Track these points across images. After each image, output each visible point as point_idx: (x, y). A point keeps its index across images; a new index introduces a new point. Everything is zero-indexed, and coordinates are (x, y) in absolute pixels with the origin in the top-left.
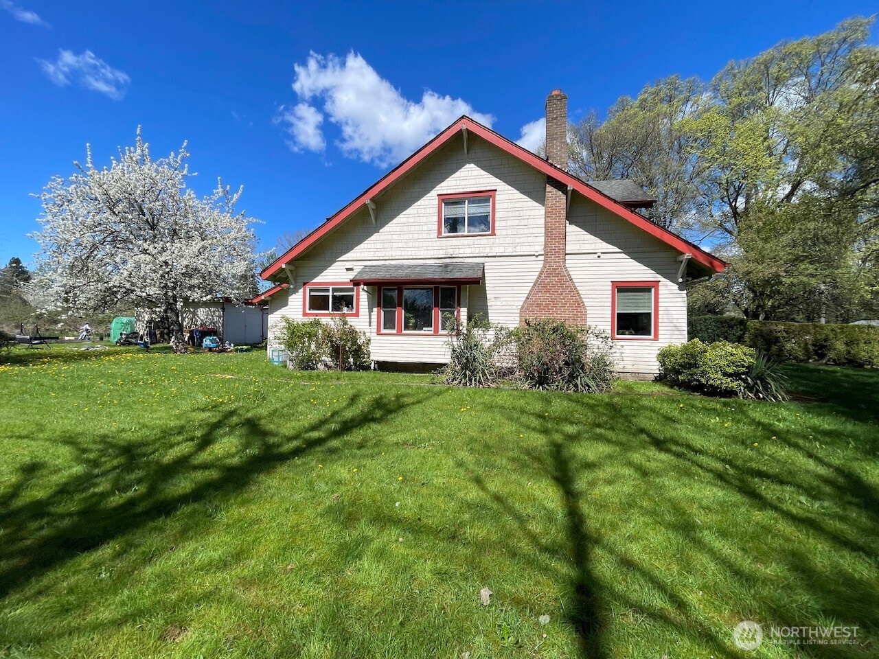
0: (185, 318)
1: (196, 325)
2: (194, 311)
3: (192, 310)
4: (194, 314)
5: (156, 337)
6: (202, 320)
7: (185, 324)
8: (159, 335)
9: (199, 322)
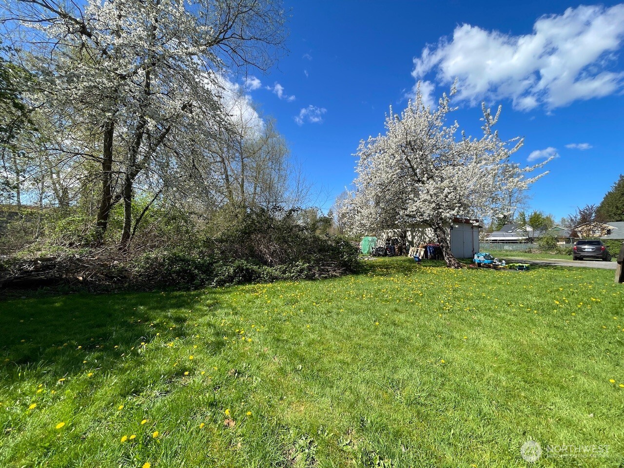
0: (415, 236)
1: (425, 242)
2: (423, 231)
3: (420, 229)
4: (423, 233)
5: (395, 250)
6: (430, 238)
7: (415, 241)
8: (397, 249)
9: (427, 240)
